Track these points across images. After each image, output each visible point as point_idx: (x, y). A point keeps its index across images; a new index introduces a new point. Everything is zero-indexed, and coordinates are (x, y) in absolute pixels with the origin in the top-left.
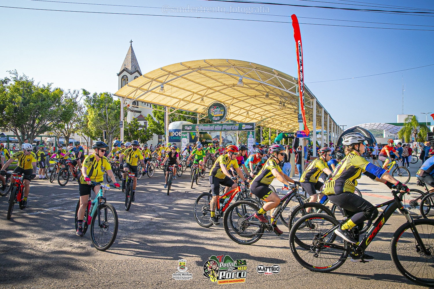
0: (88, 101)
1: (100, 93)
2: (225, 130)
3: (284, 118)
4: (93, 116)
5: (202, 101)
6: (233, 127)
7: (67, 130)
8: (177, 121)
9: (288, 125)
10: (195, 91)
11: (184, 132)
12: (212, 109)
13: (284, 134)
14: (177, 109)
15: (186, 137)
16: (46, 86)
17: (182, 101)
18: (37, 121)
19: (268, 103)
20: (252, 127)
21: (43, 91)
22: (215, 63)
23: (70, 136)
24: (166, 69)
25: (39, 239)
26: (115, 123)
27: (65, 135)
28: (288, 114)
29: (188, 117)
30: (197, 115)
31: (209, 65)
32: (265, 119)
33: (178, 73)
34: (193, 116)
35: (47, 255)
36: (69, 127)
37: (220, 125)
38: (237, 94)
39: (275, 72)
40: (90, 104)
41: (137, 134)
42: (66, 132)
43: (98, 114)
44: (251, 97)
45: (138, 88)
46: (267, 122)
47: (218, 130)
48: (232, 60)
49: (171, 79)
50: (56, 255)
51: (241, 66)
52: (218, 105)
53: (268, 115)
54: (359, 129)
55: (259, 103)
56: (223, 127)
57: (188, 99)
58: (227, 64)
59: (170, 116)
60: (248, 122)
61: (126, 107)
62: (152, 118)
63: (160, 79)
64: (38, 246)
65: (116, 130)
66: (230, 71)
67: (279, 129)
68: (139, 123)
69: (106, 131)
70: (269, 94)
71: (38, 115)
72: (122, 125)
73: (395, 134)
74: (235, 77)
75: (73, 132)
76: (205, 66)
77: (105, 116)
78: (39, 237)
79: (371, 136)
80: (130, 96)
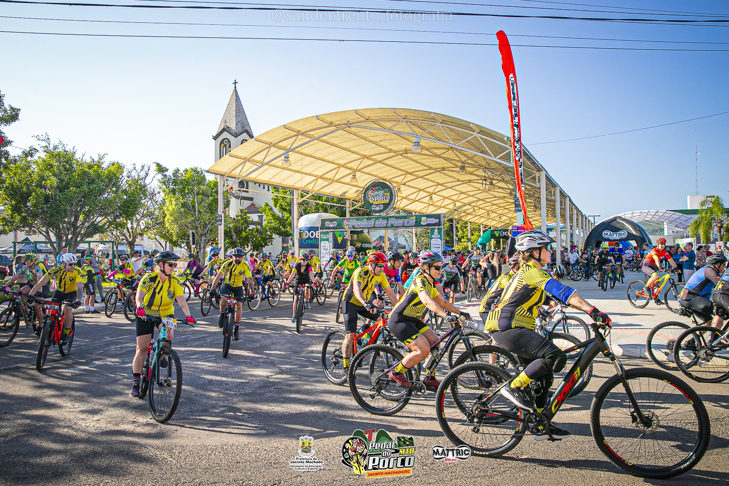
0: (164, 183)
1: (184, 169)
2: (392, 226)
3: (494, 204)
4: (174, 207)
5: (354, 178)
6: (406, 222)
7: (130, 230)
8: (313, 213)
9: (500, 216)
10: (342, 162)
11: (324, 231)
12: (370, 192)
13: (492, 231)
14: (312, 194)
15: (327, 240)
16: (96, 159)
17: (319, 180)
18: (81, 217)
19: (464, 179)
20: (437, 221)
21: (90, 167)
22: (372, 115)
23: (135, 240)
24: (291, 126)
25: (83, 412)
26: (209, 219)
27: (127, 240)
28: (500, 198)
29: (331, 207)
30: (346, 202)
31: (363, 119)
32: (461, 207)
33: (311, 133)
34: (339, 205)
35: (94, 437)
36: (135, 226)
37: (383, 218)
38: (412, 166)
39: (474, 127)
40: (168, 187)
41: (246, 237)
42: (130, 234)
43: (182, 203)
44: (436, 170)
45: (246, 160)
46: (465, 212)
47: (381, 227)
48: (403, 110)
49: (300, 143)
50: (109, 438)
51: (418, 118)
52: (380, 185)
53: (466, 201)
54: (620, 221)
55: (450, 181)
56: (389, 222)
57: (330, 175)
58: (393, 116)
59: (300, 204)
60: (432, 213)
61: (227, 190)
62: (271, 209)
63: (282, 144)
64: (80, 422)
65: (212, 229)
66: (398, 128)
67: (484, 223)
68: (249, 218)
69: (194, 231)
70: (466, 165)
71: (83, 207)
72: (221, 221)
73: (684, 228)
74: (409, 137)
75: (141, 235)
76: (357, 120)
77: (194, 207)
78: (82, 409)
79: (641, 233)
80: (233, 172)
